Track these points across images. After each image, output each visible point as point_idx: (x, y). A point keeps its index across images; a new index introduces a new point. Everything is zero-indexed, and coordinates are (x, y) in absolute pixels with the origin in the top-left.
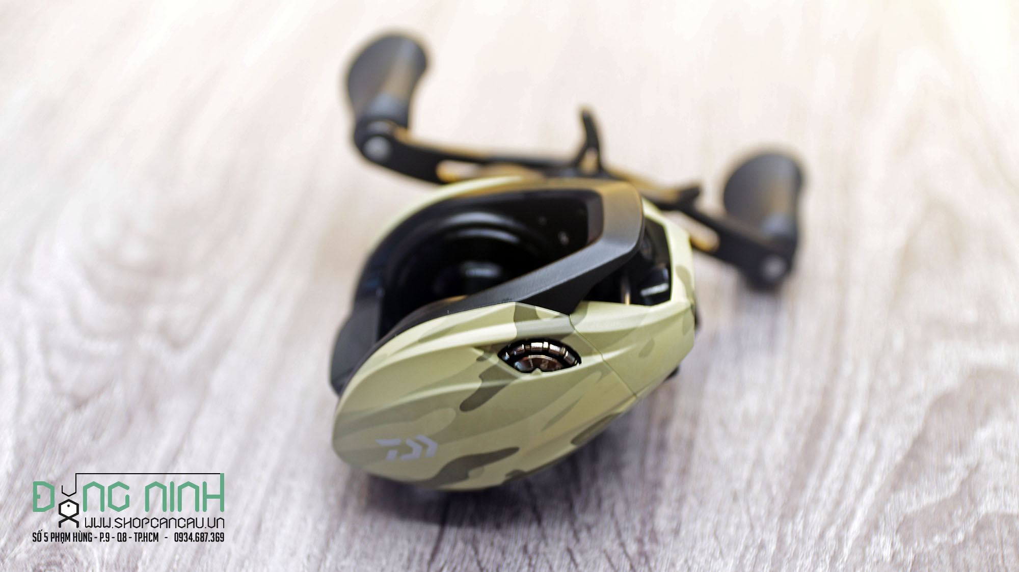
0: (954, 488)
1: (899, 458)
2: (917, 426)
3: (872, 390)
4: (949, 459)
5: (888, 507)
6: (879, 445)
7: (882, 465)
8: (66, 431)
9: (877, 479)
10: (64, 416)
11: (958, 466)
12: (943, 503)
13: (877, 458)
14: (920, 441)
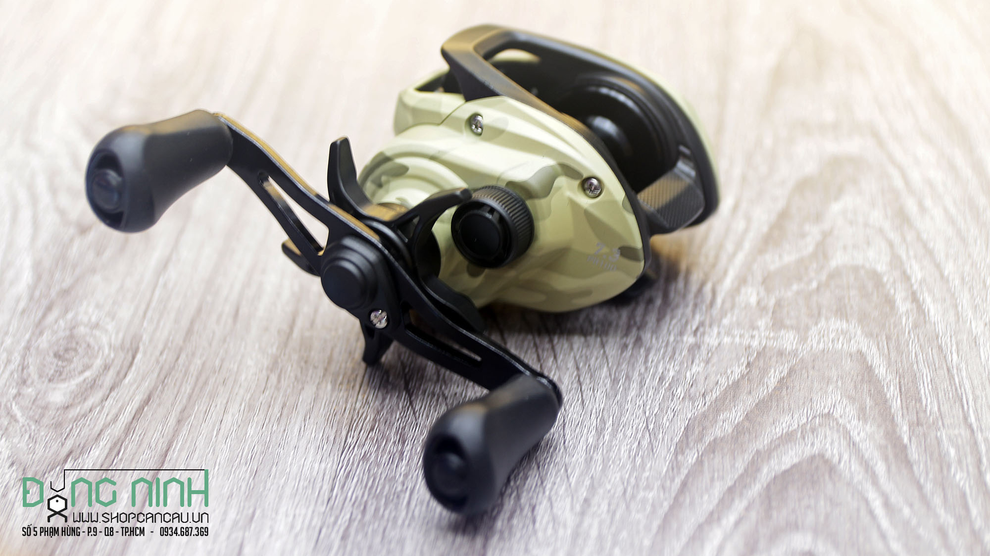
0: (811, 249)
1: (765, 229)
2: (780, 205)
3: (744, 179)
4: (807, 228)
5: (755, 267)
6: (748, 219)
7: (751, 235)
8: (74, 251)
9: (747, 245)
10: (72, 240)
11: (814, 232)
12: (800, 262)
13: (746, 230)
14: (783, 216)
